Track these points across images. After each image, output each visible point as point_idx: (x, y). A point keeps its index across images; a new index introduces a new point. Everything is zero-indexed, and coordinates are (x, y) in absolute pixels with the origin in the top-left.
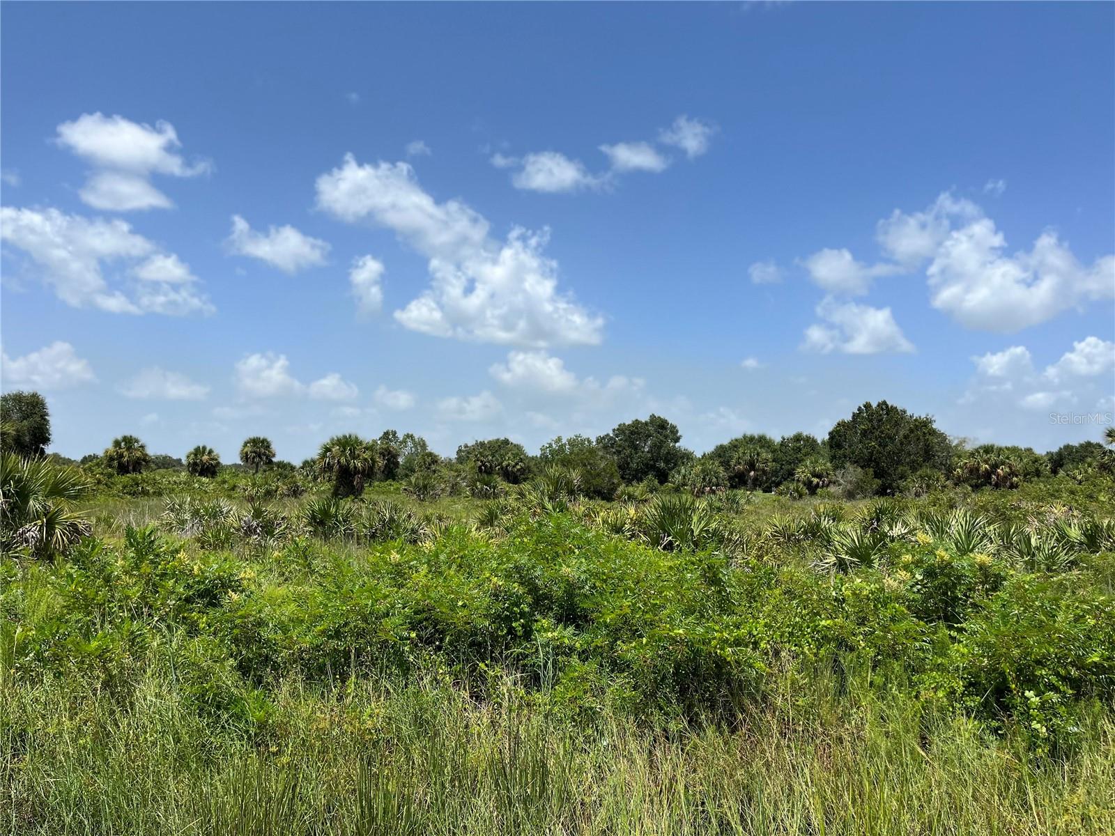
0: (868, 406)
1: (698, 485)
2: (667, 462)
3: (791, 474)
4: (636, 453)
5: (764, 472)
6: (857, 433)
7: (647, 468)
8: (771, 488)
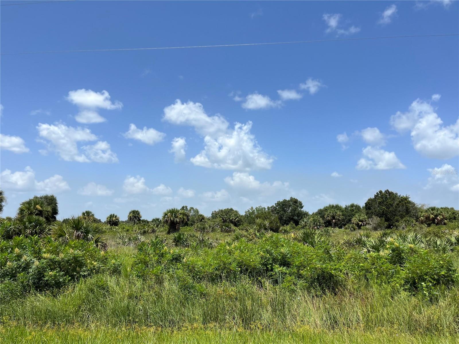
0: (381, 192)
1: (312, 226)
2: (298, 216)
3: (350, 220)
4: (285, 213)
5: (339, 220)
6: (377, 203)
7: (290, 219)
8: (342, 226)
